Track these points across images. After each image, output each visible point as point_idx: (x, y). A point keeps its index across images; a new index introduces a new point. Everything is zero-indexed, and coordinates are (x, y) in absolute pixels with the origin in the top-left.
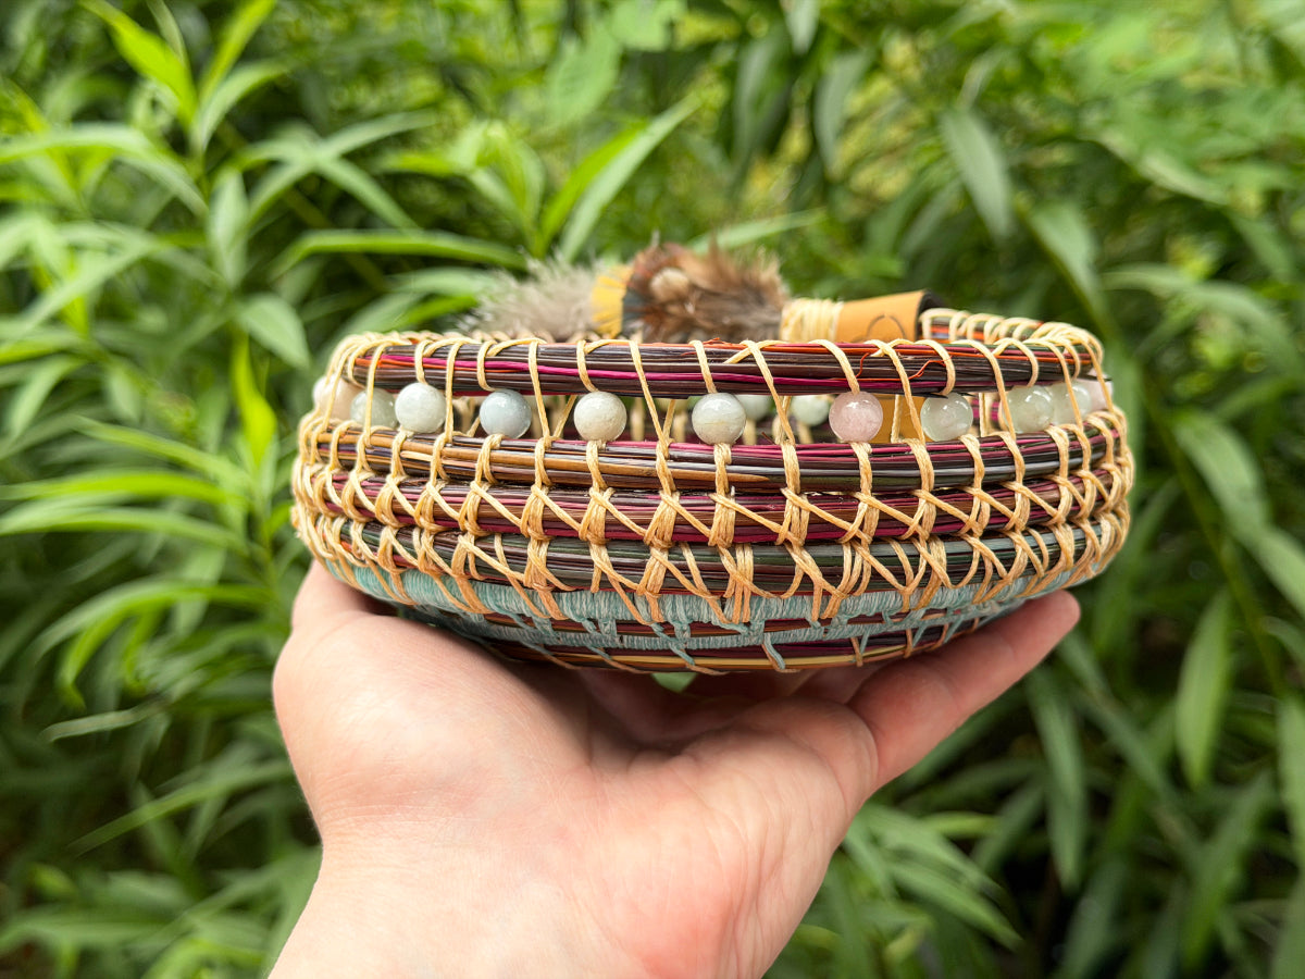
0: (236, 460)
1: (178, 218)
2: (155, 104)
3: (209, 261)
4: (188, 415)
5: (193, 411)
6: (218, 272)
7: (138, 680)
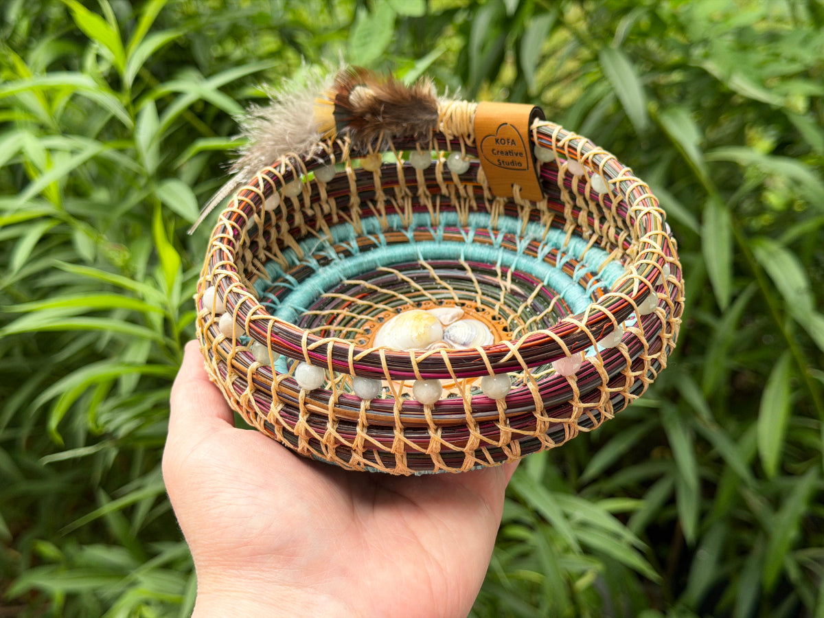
0: (157, 285)
1: (116, 130)
2: (99, 58)
3: (136, 157)
4: (124, 256)
5: (127, 255)
6: (141, 164)
7: (97, 426)
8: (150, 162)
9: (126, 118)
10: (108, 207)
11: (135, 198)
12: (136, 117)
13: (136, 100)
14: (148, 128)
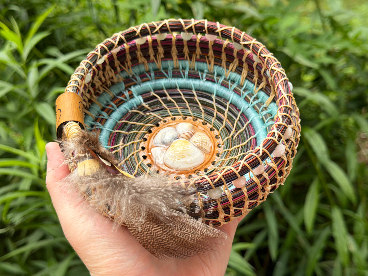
0: (35, 153)
1: (17, 79)
3: (26, 90)
4: (21, 139)
5: (23, 138)
6: (29, 93)
7: (7, 219)
8: (34, 92)
9: (22, 73)
10: (14, 114)
11: (26, 111)
12: (27, 74)
13: (28, 64)
14: (33, 76)
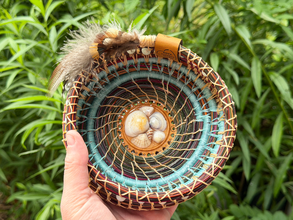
1: (42, 37)
2: (35, 11)
3: (49, 45)
5: (47, 81)
6: (51, 49)
7: (38, 142)
8: (54, 48)
9: (45, 32)
10: (40, 64)
11: (49, 61)
12: (49, 32)
13: (49, 26)
14: (53, 35)
